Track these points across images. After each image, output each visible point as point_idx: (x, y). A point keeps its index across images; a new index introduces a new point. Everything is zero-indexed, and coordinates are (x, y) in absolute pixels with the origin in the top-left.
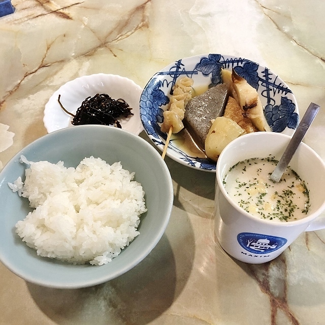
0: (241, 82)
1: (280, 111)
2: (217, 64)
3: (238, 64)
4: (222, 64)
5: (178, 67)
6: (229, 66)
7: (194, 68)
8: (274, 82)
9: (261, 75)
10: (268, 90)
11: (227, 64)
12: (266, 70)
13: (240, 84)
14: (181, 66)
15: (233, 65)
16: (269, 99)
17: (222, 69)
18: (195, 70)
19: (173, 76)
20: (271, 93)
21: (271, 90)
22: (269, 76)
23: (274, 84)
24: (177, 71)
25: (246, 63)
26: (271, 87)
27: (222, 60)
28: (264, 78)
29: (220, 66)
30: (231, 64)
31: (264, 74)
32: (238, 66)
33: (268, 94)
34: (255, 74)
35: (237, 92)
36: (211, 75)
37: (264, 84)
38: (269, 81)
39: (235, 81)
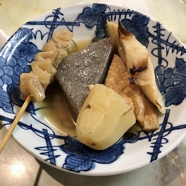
0: (129, 38)
1: (174, 75)
2: (102, 16)
3: (125, 17)
4: (108, 15)
5: (56, 17)
6: (115, 18)
7: (75, 18)
8: (167, 40)
9: (152, 30)
10: (160, 48)
11: (114, 16)
12: (158, 25)
13: (127, 40)
14: (59, 15)
15: (120, 17)
16: (161, 59)
17: (108, 22)
18: (77, 21)
19: (49, 26)
20: (164, 52)
21: (163, 48)
22: (162, 32)
23: (167, 42)
24: (55, 21)
25: (135, 16)
26: (163, 45)
27: (107, 11)
28: (155, 34)
29: (105, 18)
30: (118, 16)
31: (156, 29)
32: (125, 19)
33: (160, 53)
34: (145, 30)
35: (123, 50)
36: (95, 28)
37: (155, 41)
38: (162, 37)
39: (121, 36)
